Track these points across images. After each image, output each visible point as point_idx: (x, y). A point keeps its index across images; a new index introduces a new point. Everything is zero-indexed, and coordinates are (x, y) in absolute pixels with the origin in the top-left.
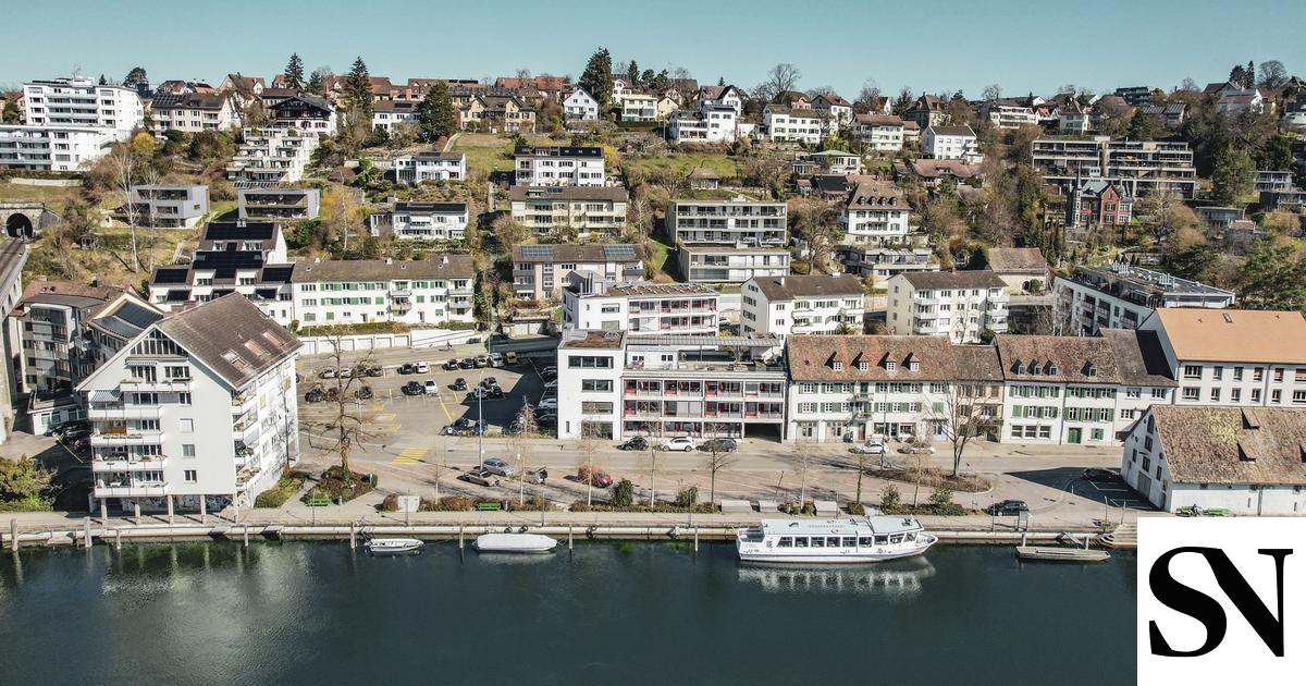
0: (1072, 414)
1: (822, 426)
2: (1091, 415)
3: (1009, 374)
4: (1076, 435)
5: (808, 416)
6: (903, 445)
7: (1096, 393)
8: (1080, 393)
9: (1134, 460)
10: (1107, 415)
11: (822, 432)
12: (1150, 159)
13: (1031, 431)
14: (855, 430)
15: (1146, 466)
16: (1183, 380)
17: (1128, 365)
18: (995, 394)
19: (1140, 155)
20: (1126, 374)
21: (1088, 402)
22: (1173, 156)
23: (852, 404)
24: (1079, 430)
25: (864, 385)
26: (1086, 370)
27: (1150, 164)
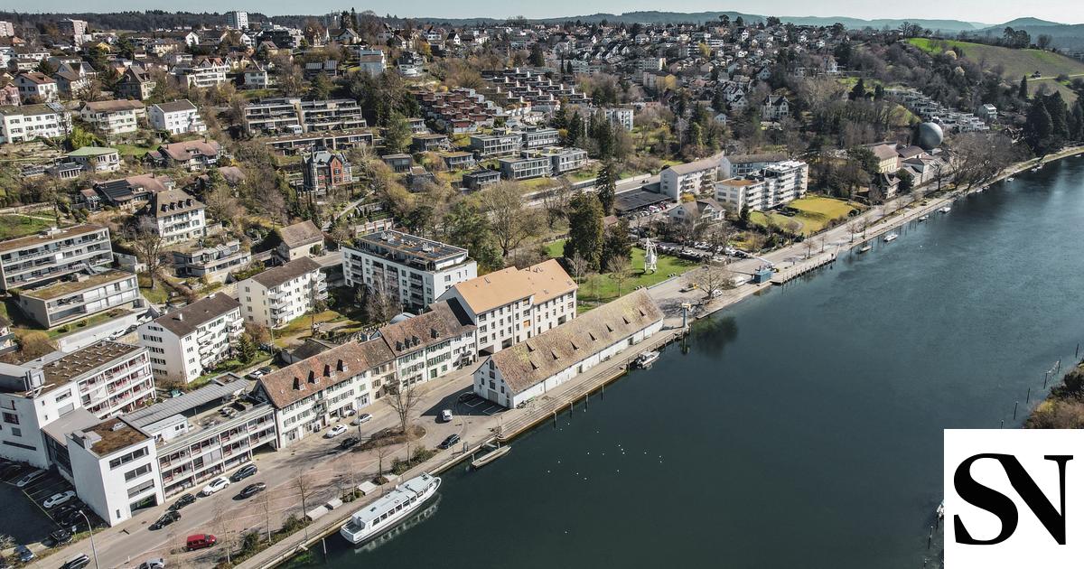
0: (430, 363)
1: (300, 429)
2: (442, 358)
3: (397, 353)
4: (434, 373)
5: (291, 426)
6: (350, 419)
7: (441, 346)
8: (433, 349)
9: (483, 384)
10: (447, 356)
11: (301, 433)
12: (334, 115)
13: (413, 380)
14: (319, 422)
15: (492, 386)
16: (479, 323)
17: (451, 324)
18: (391, 368)
19: (326, 113)
20: (453, 330)
21: (439, 352)
22: (348, 112)
23: (315, 407)
24: (435, 370)
25: (320, 392)
26: (434, 335)
27: (334, 119)
